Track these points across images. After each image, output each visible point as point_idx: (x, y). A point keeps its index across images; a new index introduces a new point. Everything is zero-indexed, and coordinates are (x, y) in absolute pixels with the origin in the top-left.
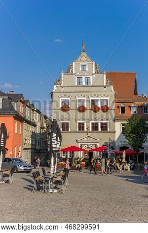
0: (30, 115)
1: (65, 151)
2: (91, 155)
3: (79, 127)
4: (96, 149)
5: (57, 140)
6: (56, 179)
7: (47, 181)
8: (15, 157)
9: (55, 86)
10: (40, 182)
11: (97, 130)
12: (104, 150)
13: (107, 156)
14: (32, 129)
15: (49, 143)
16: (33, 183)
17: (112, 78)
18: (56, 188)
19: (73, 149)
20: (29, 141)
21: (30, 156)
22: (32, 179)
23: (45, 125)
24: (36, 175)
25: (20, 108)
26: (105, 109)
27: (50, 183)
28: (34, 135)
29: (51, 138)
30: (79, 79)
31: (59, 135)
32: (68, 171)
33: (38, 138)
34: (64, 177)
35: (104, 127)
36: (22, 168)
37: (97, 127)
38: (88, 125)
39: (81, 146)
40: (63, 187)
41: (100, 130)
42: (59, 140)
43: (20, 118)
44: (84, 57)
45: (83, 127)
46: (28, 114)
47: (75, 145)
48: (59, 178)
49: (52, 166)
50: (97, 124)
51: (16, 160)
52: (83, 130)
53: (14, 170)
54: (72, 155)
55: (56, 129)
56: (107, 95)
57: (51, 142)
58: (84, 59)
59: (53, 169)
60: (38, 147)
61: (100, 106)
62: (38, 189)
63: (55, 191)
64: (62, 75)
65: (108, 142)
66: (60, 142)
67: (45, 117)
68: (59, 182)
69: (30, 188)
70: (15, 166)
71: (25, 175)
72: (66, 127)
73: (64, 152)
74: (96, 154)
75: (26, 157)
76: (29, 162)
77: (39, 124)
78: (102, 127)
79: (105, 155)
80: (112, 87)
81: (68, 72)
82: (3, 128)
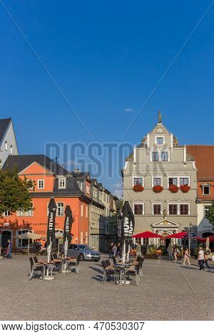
0: (98, 195)
1: (138, 237)
2: (168, 241)
3: (155, 210)
4: (175, 236)
5: (129, 224)
6: (129, 269)
7: (118, 271)
8: (82, 243)
9: (127, 163)
10: (111, 272)
11: (176, 213)
12: (183, 236)
13: (187, 243)
14: (99, 211)
15: (120, 227)
16: (102, 273)
17: (193, 152)
18: (128, 279)
19: (147, 235)
20: (96, 226)
21: (98, 243)
22: (101, 269)
23: (114, 208)
24: (105, 264)
25: (86, 189)
26: (185, 189)
27: (122, 274)
28: (102, 219)
30: (155, 154)
31: (131, 219)
32: (143, 260)
33: (107, 222)
34: (138, 267)
35: (184, 209)
36: (90, 256)
37: (175, 210)
38: (165, 207)
39: (157, 231)
40: (137, 278)
41: (179, 213)
42: (131, 225)
43: (86, 200)
44: (160, 128)
45: (159, 210)
46: (95, 195)
47: (150, 230)
48: (132, 268)
49: (124, 255)
50: (175, 206)
51: (83, 247)
52: (159, 213)
53: (81, 258)
54: (146, 242)
55: (129, 213)
56: (187, 172)
57: (123, 227)
58: (160, 130)
59: (125, 258)
60: (107, 233)
61: (179, 186)
62: (108, 280)
63: (128, 282)
64: (135, 150)
65: (189, 227)
66: (133, 227)
67: (116, 199)
68: (132, 273)
69: (99, 279)
70: (81, 254)
71: (93, 264)
72: (139, 209)
73: (137, 239)
74: (175, 241)
75: (94, 244)
76: (96, 249)
77: (107, 206)
78: (181, 210)
79: (185, 243)
80: (194, 163)
81: (141, 146)
82: (68, 211)
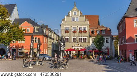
0: (51, 35)
1: (67, 51)
2: (79, 52)
3: (74, 40)
4: (81, 50)
5: (63, 45)
6: (63, 63)
7: (59, 64)
8: (45, 53)
9: (62, 22)
10: (56, 64)
11: (81, 41)
12: (84, 50)
13: (86, 53)
14: (52, 41)
15: (60, 47)
16: (53, 65)
17: (88, 18)
18: (63, 67)
19: (70, 50)
20: (50, 47)
21: (51, 53)
22: (52, 63)
23: (58, 39)
24: (54, 61)
25: (46, 32)
26: (85, 32)
27: (60, 65)
28: (53, 44)
29: (61, 44)
30: (73, 18)
31: (64, 43)
32: (69, 59)
33: (55, 45)
34: (67, 62)
35: (85, 40)
36: (48, 58)
37: (81, 40)
38: (77, 39)
39: (74, 48)
40: (66, 67)
41: (83, 41)
42: (64, 46)
43: (46, 36)
44: (75, 8)
45: (75, 40)
47: (72, 48)
48: (64, 63)
49: (61, 58)
50: (81, 39)
51: (45, 55)
52: (75, 41)
53: (44, 59)
54: (70, 53)
55: (63, 41)
56: (86, 26)
58: (75, 9)
60: (55, 49)
61: (83, 31)
62: (55, 68)
63: (63, 68)
64: (66, 17)
65: (86, 46)
66: (65, 46)
67: (58, 36)
68: (64, 64)
69: (51, 67)
70: (45, 58)
71: (49, 62)
72: (67, 40)
73: (66, 51)
74: (81, 52)
75: (49, 54)
76: (51, 56)
77: (55, 39)
78: (84, 40)
79: (85, 53)
80: (88, 22)
81: (68, 15)
82: (39, 40)
